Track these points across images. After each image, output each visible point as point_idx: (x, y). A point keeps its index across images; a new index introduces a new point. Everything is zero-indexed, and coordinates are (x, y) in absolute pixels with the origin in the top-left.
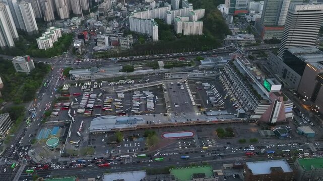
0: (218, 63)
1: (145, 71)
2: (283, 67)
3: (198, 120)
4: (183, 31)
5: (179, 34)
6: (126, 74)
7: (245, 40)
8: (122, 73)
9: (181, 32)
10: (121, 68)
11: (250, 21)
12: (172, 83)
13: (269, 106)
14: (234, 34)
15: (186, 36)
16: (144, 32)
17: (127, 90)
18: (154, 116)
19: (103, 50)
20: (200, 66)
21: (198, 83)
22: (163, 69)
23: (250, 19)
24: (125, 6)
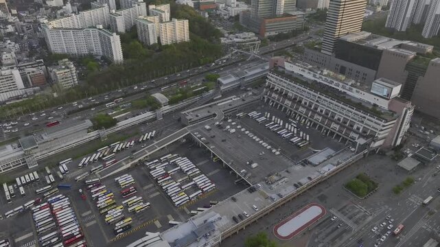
0: (244, 78)
1: (137, 118)
2: (337, 65)
3: (310, 178)
4: (159, 39)
5: (154, 44)
6: (105, 132)
7: (245, 40)
8: (93, 134)
9: (156, 42)
10: (89, 123)
11: (228, 17)
12: (207, 127)
13: (395, 121)
14: (226, 35)
15: (167, 46)
16: (85, 51)
17: (129, 165)
18: (234, 200)
19: (17, 98)
20: (222, 88)
21: (241, 114)
22: (168, 107)
23: (225, 15)
24: (12, 15)
